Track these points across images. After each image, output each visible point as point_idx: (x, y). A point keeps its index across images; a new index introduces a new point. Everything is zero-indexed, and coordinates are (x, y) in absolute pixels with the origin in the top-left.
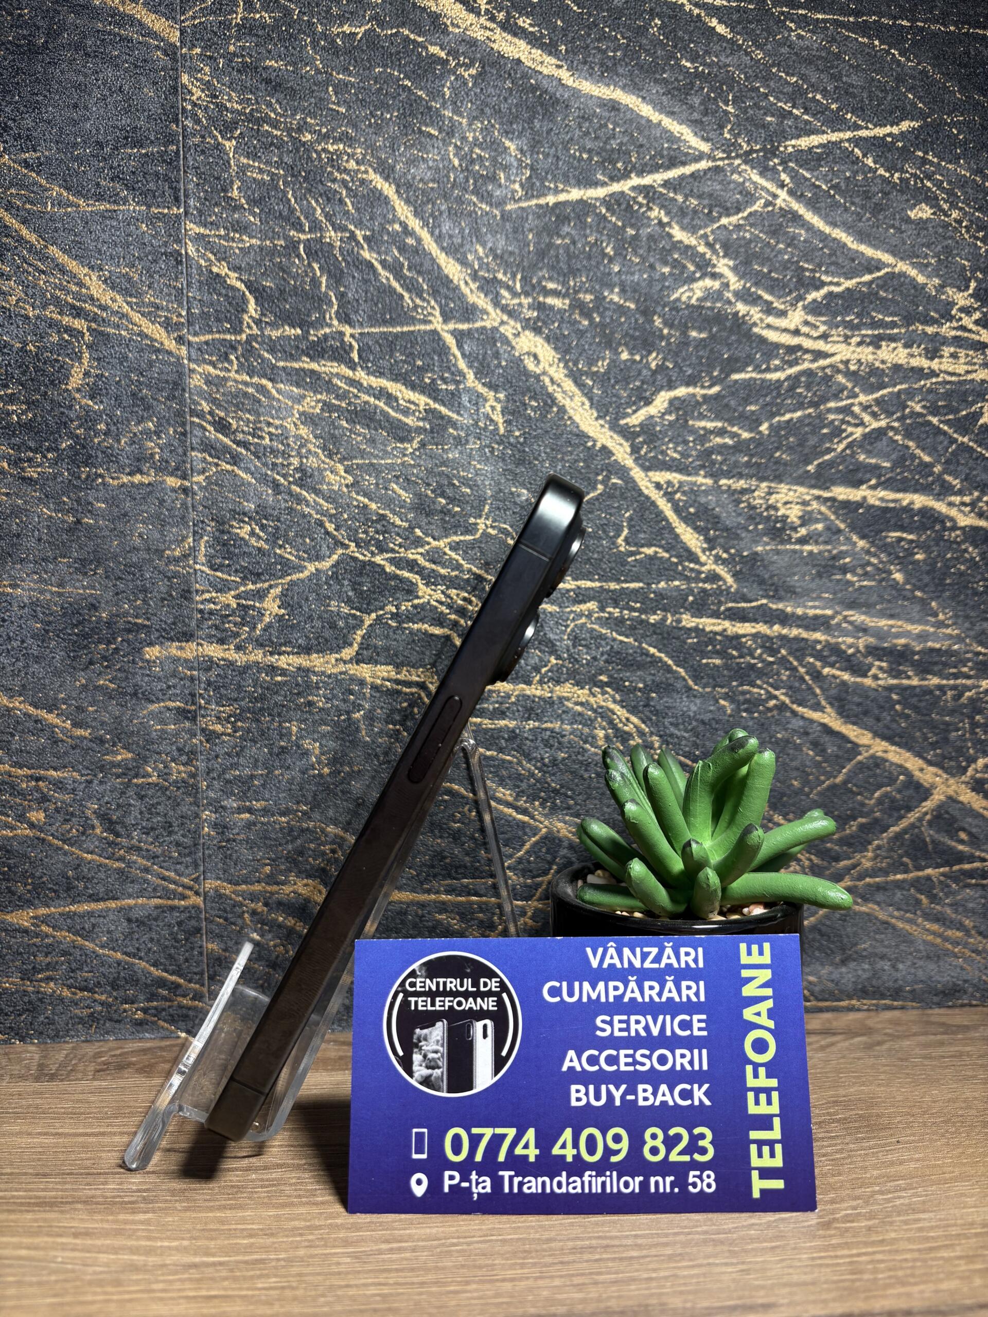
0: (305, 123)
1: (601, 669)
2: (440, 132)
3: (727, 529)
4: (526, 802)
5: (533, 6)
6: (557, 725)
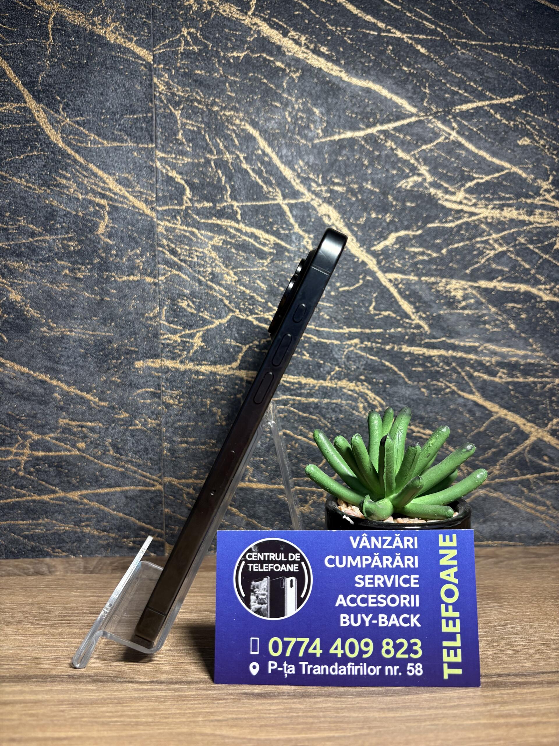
0: (215, 101)
1: (361, 373)
2: (281, 105)
3: (425, 302)
5: (328, 41)
6: (339, 401)
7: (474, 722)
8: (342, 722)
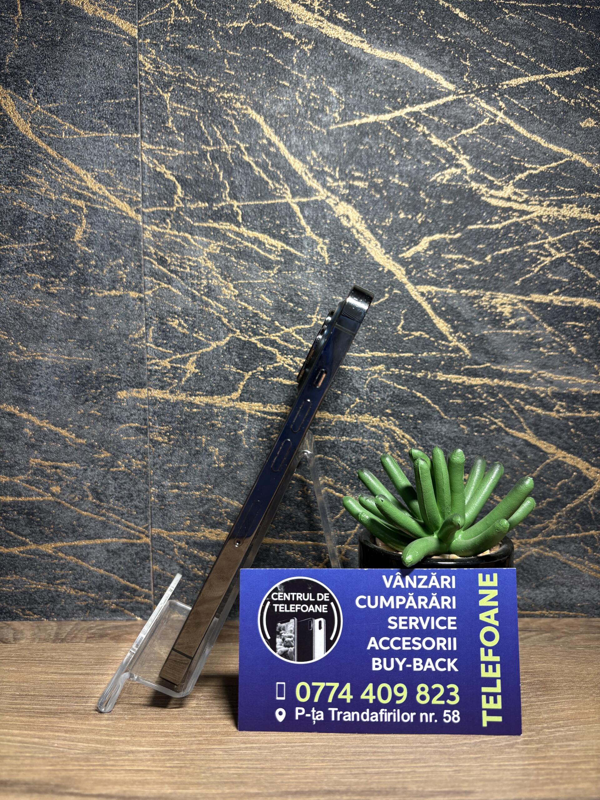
0: (211, 81)
1: (387, 405)
2: (290, 84)
3: (465, 320)
4: (341, 485)
5: (347, 6)
6: (360, 439)
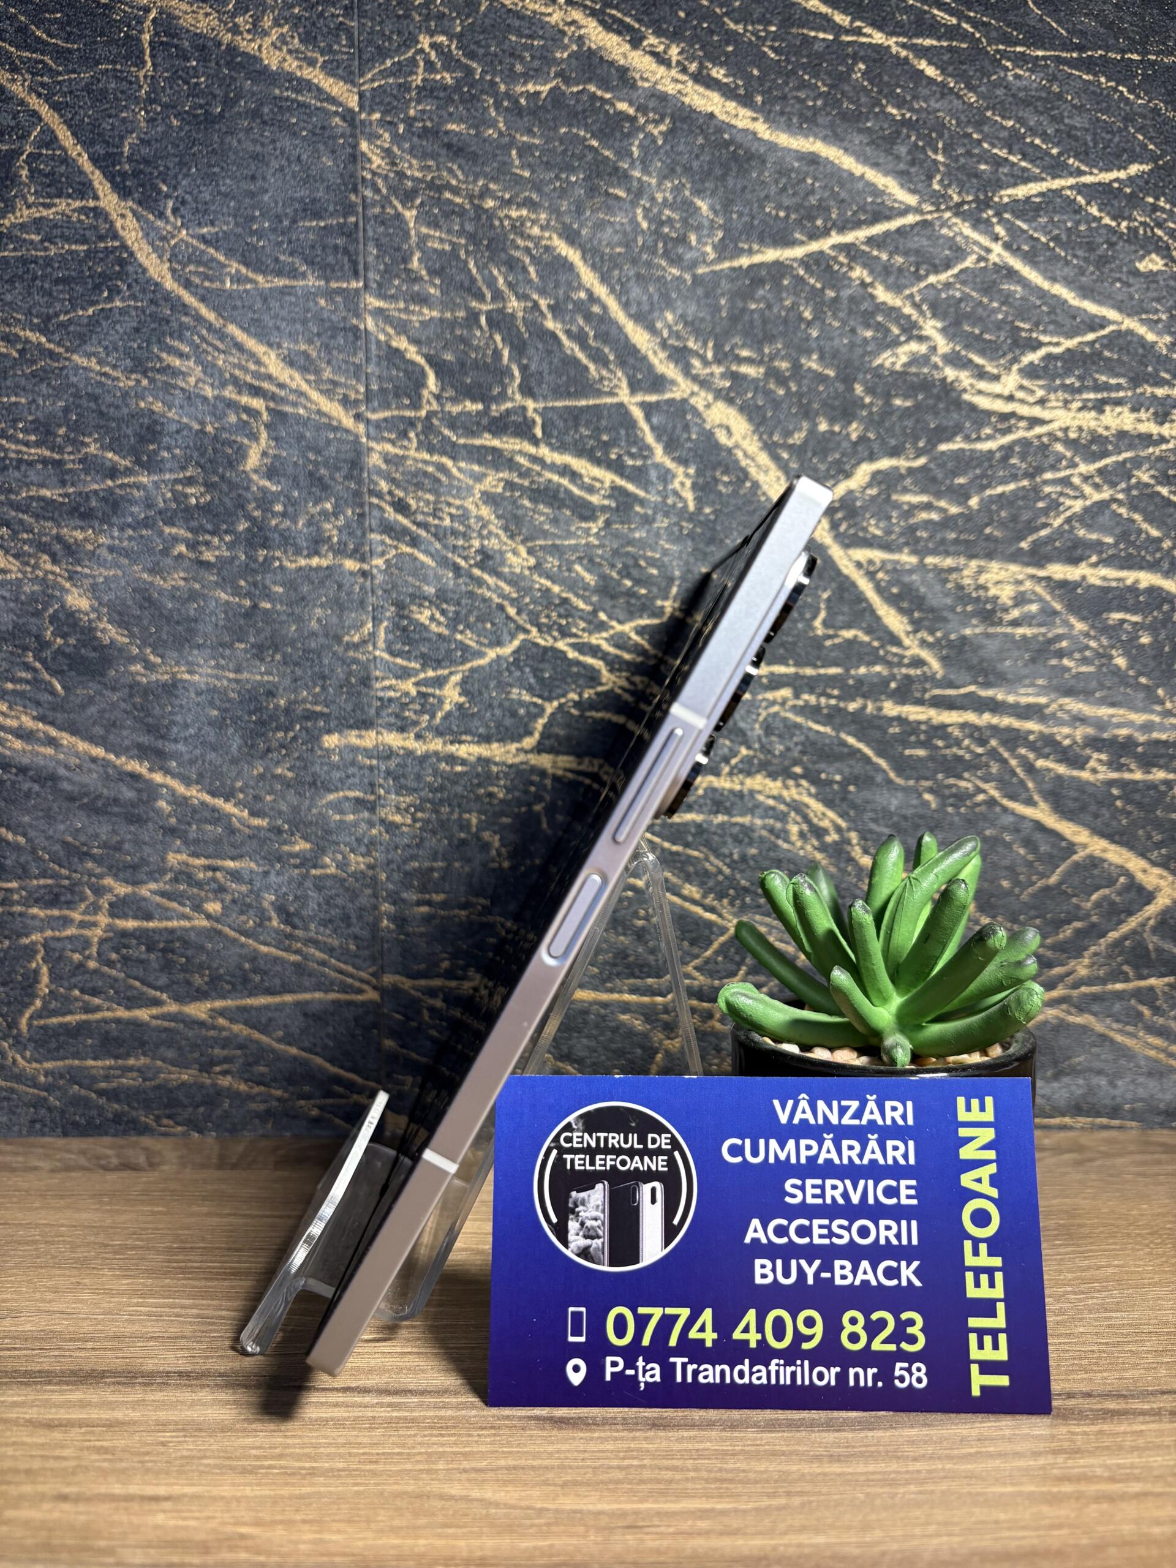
0: (488, 189)
1: (795, 760)
2: (628, 194)
3: (932, 610)
4: (713, 900)
5: (726, 54)
6: (746, 820)
7: (1010, 1489)
8: (731, 1481)
